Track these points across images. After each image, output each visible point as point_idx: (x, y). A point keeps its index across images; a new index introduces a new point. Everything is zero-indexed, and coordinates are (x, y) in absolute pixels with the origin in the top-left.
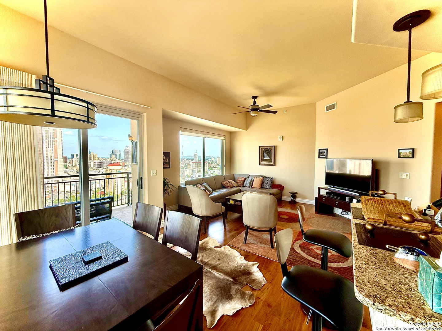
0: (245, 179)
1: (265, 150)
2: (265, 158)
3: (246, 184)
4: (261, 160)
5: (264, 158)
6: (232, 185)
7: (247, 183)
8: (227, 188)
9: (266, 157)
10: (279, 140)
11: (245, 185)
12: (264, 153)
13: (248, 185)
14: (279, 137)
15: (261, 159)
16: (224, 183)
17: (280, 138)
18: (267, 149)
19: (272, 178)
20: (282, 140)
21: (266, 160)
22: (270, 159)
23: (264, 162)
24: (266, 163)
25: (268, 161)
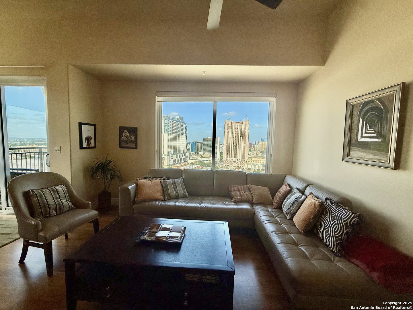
1: (366, 108)
2: (362, 137)
4: (350, 146)
5: (359, 139)
12: (361, 120)
15: (350, 142)
18: (371, 105)
21: (365, 146)
22: (380, 140)
23: (359, 152)
24: (365, 154)
25: (370, 148)
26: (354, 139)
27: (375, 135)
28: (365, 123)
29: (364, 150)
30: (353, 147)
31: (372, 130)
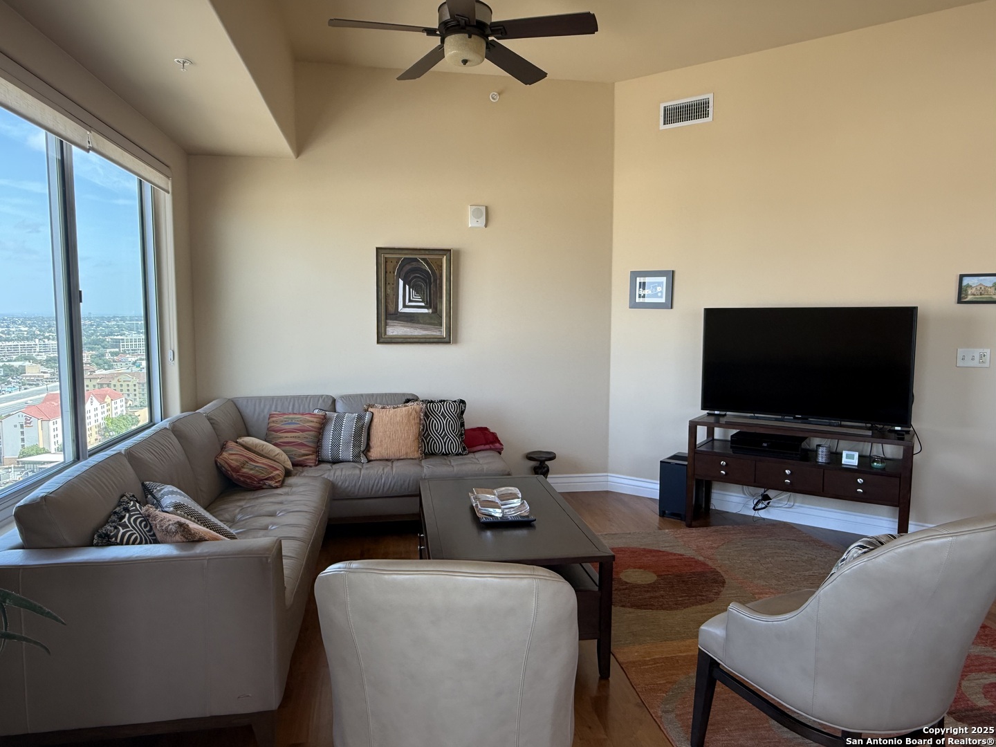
0: (324, 422)
1: (408, 267)
2: (405, 306)
3: (336, 445)
4: (386, 319)
5: (401, 309)
7: (341, 441)
11: (327, 451)
12: (401, 282)
13: (347, 452)
14: (470, 209)
15: (387, 312)
17: (476, 215)
18: (414, 264)
19: (462, 402)
20: (486, 226)
21: (410, 319)
22: (430, 311)
23: (402, 328)
24: (412, 330)
25: (418, 322)
26: (391, 309)
27: (423, 304)
28: (407, 287)
29: (409, 324)
30: (391, 321)
31: (418, 298)
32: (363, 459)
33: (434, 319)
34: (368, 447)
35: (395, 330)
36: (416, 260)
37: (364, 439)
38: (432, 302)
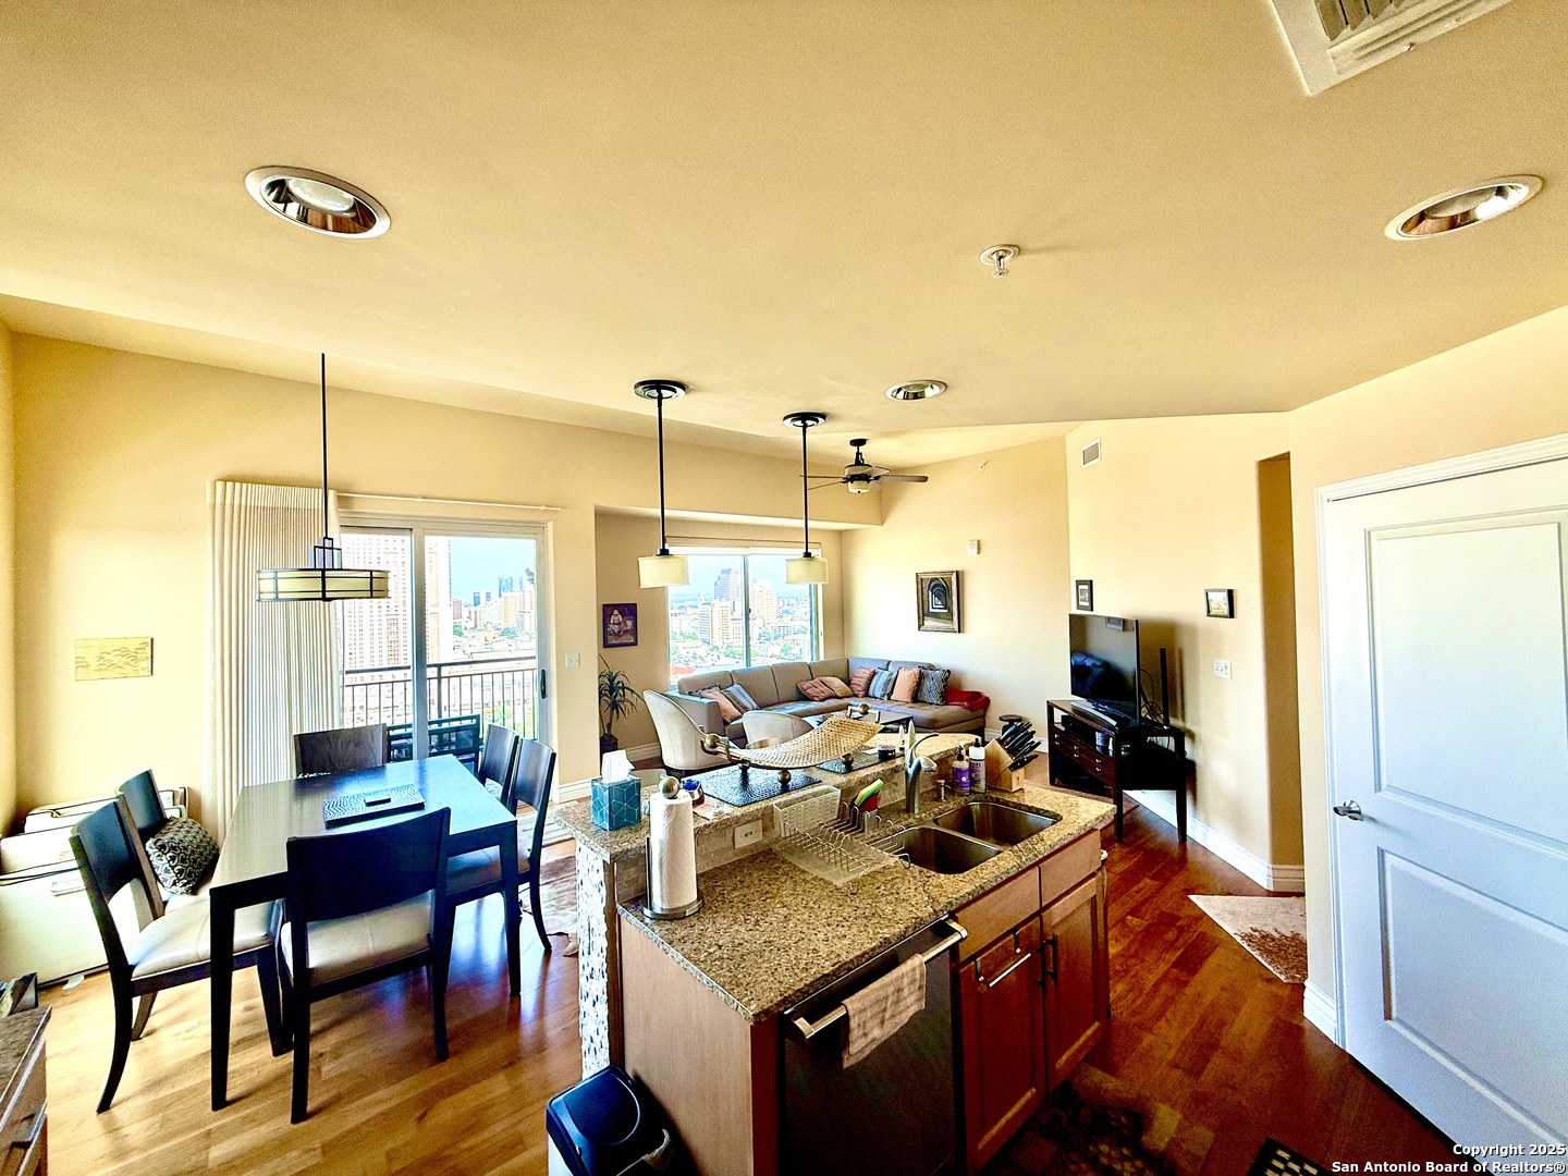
0: (874, 673)
6: (827, 692)
7: (877, 687)
8: (813, 700)
9: (936, 605)
10: (969, 551)
11: (871, 693)
13: (878, 694)
14: (968, 543)
16: (805, 687)
17: (972, 546)
19: (949, 671)
20: (978, 553)
26: (926, 611)
32: (886, 698)
33: (949, 617)
34: (892, 692)
35: (929, 623)
36: (937, 579)
37: (890, 687)
38: (947, 606)
